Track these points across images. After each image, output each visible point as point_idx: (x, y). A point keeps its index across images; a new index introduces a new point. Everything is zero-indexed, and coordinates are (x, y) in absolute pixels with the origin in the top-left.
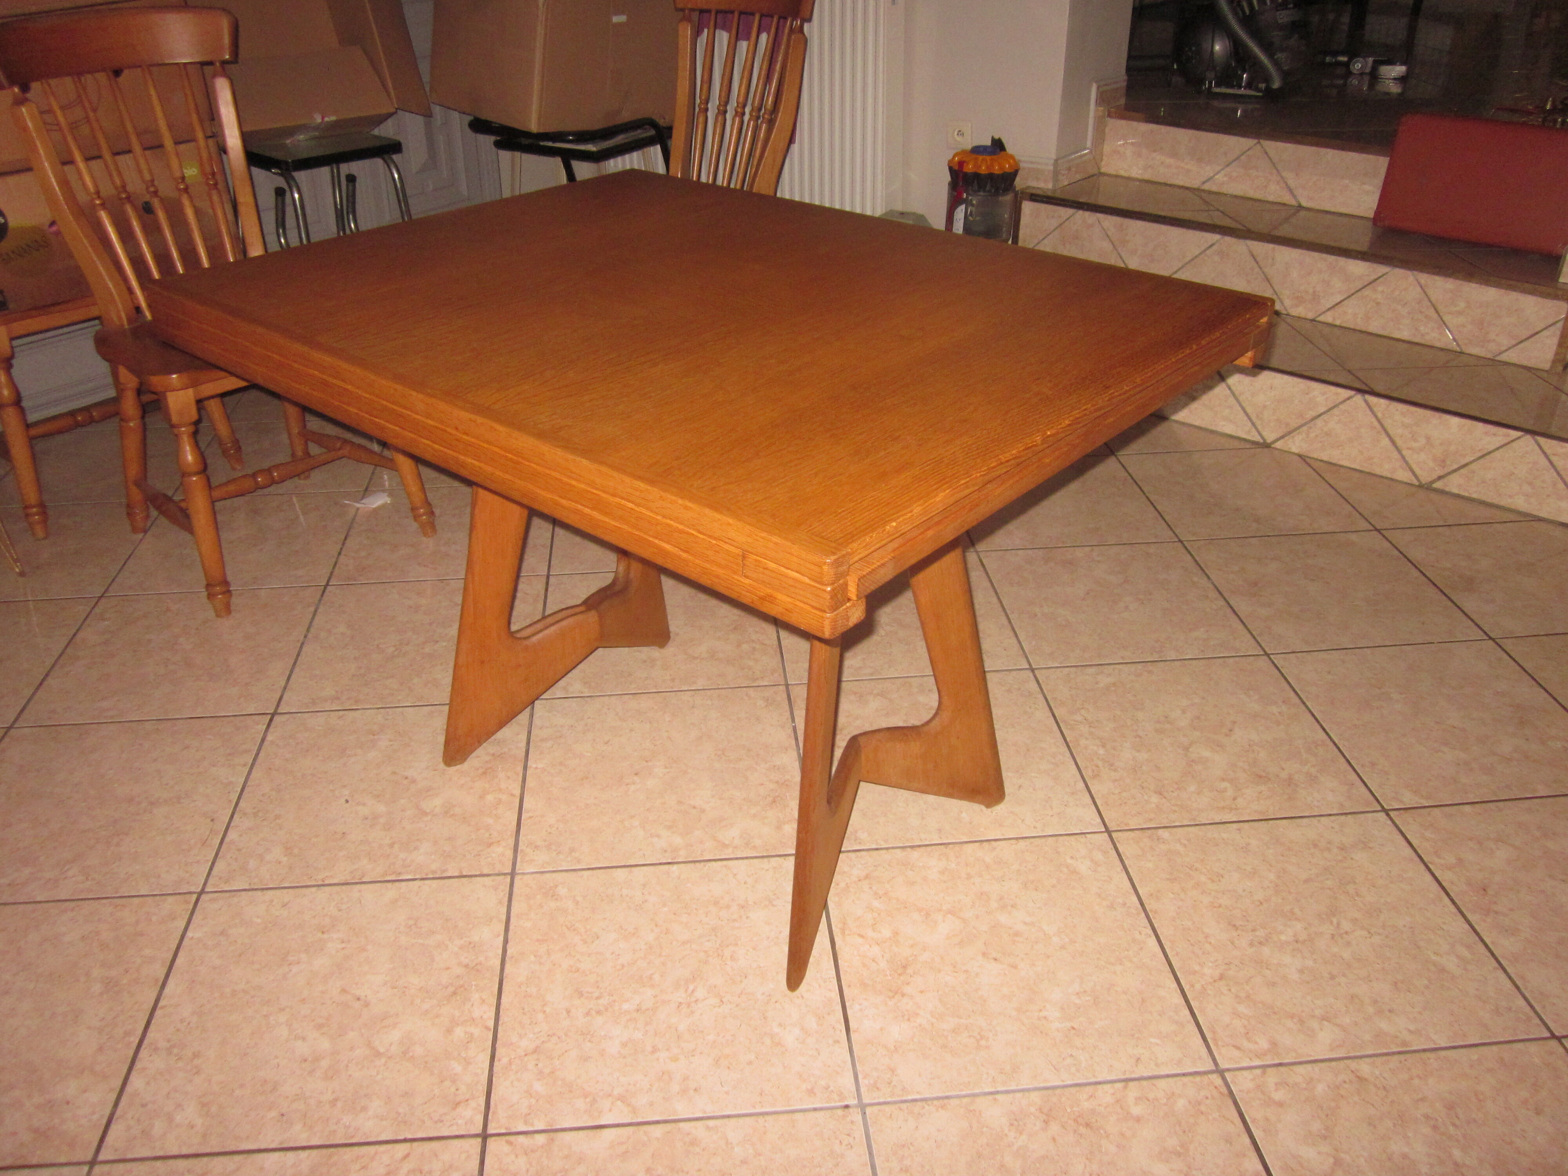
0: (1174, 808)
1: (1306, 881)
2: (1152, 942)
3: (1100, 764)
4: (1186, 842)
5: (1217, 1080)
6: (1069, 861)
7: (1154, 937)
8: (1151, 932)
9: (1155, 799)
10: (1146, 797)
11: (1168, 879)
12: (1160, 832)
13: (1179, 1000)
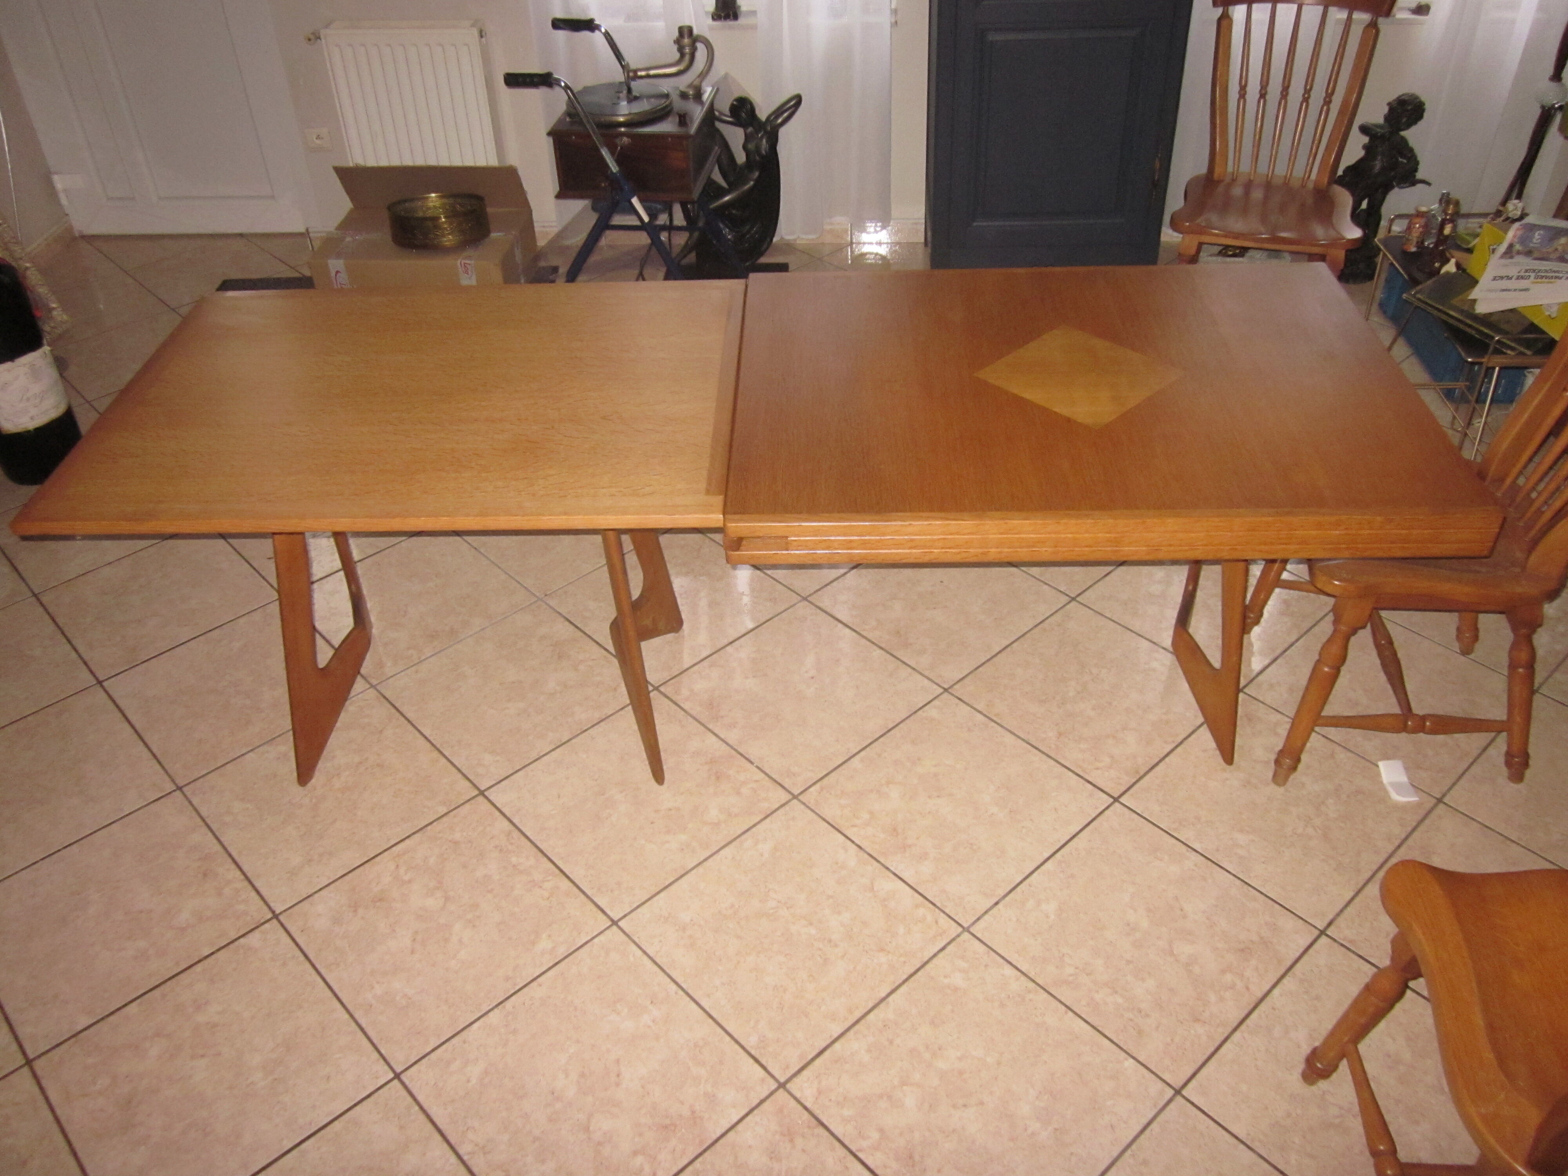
0: (441, 835)
1: (335, 821)
2: (427, 733)
3: (510, 847)
4: (425, 810)
5: (374, 682)
6: (498, 758)
7: (427, 736)
8: (431, 738)
9: (457, 836)
10: (465, 834)
11: (430, 777)
12: (445, 810)
13: (404, 709)
